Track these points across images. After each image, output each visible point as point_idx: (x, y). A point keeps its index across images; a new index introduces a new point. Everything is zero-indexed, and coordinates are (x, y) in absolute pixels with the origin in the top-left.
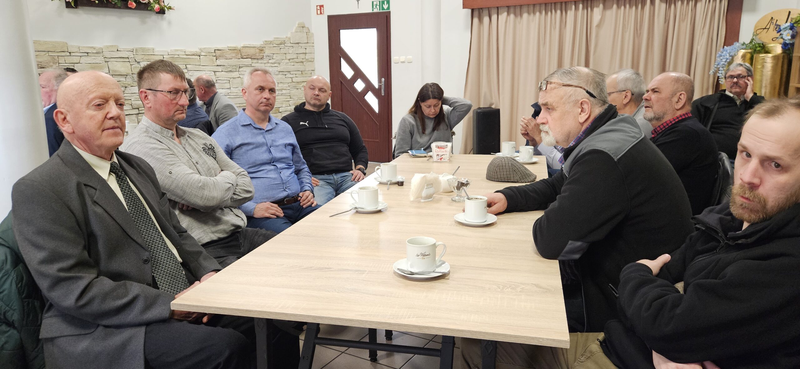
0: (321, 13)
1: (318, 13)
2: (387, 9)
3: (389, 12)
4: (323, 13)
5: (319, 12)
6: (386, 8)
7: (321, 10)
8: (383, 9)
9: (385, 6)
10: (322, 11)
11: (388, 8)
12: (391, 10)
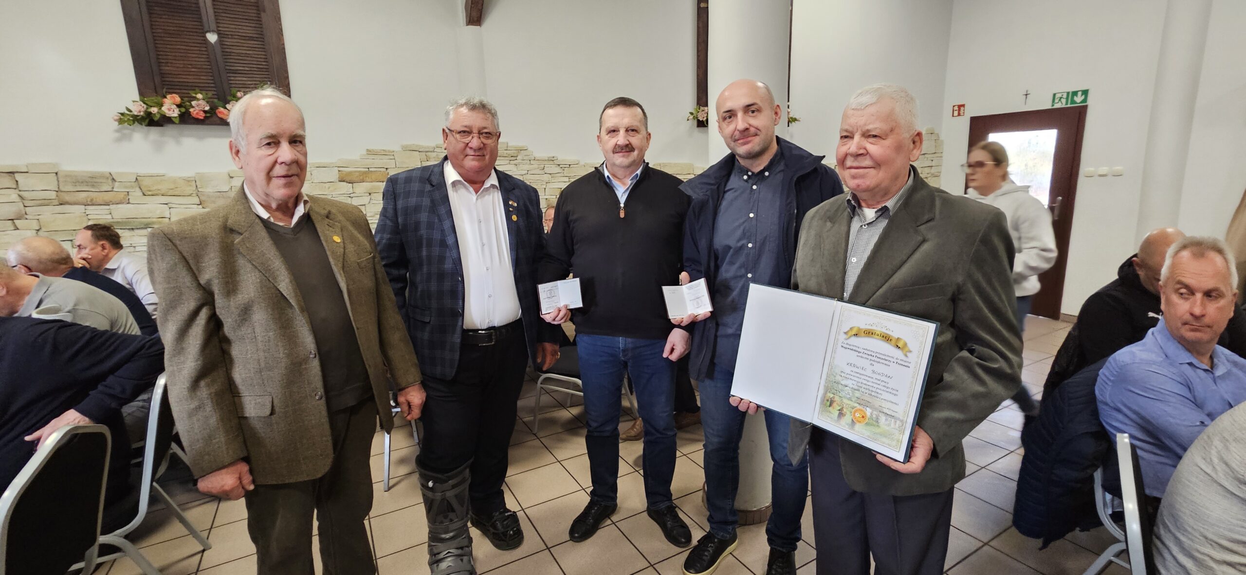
0: (959, 115)
1: (954, 115)
2: (1081, 102)
3: (1086, 106)
4: (962, 114)
5: (956, 113)
6: (1078, 102)
7: (959, 110)
8: (1073, 102)
9: (1079, 99)
10: (962, 112)
11: (1085, 100)
12: (1090, 102)
